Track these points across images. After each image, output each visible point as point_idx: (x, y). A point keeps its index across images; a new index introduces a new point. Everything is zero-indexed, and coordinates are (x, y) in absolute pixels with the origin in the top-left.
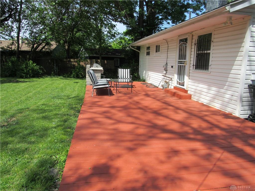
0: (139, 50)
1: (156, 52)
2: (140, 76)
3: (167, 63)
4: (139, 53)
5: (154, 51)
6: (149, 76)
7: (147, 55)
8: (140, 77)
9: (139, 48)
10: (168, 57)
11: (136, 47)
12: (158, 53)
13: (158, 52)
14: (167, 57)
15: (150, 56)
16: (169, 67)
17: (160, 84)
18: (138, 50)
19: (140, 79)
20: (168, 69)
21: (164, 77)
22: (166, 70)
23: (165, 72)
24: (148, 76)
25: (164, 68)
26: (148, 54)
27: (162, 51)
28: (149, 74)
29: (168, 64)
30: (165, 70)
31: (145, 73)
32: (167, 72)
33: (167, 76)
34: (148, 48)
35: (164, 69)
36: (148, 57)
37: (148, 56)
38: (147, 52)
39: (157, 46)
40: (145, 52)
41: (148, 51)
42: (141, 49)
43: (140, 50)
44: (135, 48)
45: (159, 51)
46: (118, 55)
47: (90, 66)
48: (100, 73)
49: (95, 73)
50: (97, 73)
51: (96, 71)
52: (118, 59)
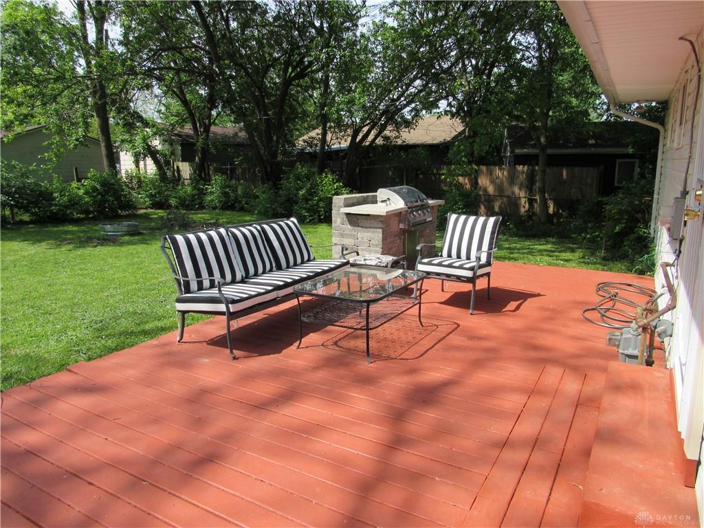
3: (684, 194)
7: (670, 142)
36: (670, 152)
40: (670, 127)
47: (345, 199)
48: (378, 230)
49: (362, 227)
50: (370, 228)
51: (366, 219)
52: (633, 160)
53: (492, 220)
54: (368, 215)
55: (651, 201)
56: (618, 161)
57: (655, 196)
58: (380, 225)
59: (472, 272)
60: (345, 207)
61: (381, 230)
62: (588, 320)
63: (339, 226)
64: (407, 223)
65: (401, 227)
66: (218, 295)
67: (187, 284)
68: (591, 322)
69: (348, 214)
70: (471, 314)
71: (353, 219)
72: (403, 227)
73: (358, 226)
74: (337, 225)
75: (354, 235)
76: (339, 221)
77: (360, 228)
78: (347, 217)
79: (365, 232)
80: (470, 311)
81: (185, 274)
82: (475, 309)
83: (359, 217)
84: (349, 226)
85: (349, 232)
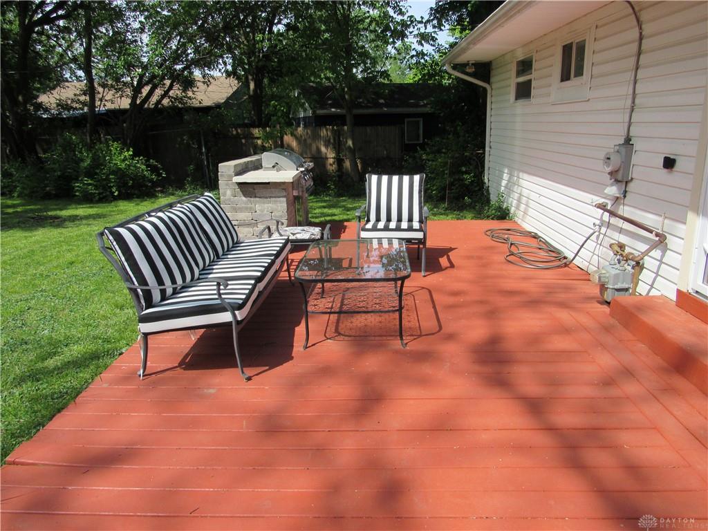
0: (487, 79)
1: (562, 80)
2: (488, 191)
3: (628, 140)
4: (485, 90)
5: (551, 76)
6: (524, 200)
7: (516, 99)
8: (489, 194)
9: (484, 70)
10: (637, 101)
11: (472, 64)
12: (574, 82)
13: (576, 76)
14: (629, 102)
15: (533, 100)
16: (646, 161)
17: (582, 246)
18: (484, 81)
19: (488, 201)
20: (635, 173)
21: (607, 214)
22: (621, 177)
23: (613, 190)
24: (519, 201)
25: (609, 169)
26: (524, 91)
27: (596, 70)
28: (525, 192)
29: (638, 144)
30: (617, 181)
31: (507, 184)
32: (625, 192)
33: (625, 211)
34: (525, 66)
35: (611, 173)
36: (521, 106)
37: (521, 102)
38: (518, 84)
39: (567, 49)
40: (510, 86)
41: (521, 79)
42: (493, 73)
43: (492, 80)
44: (469, 70)
45: (579, 72)
46: (417, 106)
47: (235, 166)
48: (281, 199)
49: (259, 198)
50: (270, 197)
51: (264, 188)
52: (418, 119)
53: (417, 178)
54: (269, 183)
55: (484, 153)
56: (406, 120)
57: (487, 149)
58: (285, 194)
59: (422, 233)
60: (235, 176)
61: (285, 199)
62: (510, 262)
63: (230, 199)
64: (300, 189)
65: (294, 194)
66: (218, 302)
67: (148, 295)
68: (512, 263)
69: (240, 184)
70: (424, 276)
71: (248, 189)
72: (297, 194)
73: (255, 197)
74: (227, 197)
75: (251, 208)
76: (229, 192)
77: (258, 199)
78: (240, 188)
79: (264, 203)
80: (423, 273)
81: (143, 281)
82: (426, 271)
83: (255, 186)
84: (244, 198)
85: (243, 205)
